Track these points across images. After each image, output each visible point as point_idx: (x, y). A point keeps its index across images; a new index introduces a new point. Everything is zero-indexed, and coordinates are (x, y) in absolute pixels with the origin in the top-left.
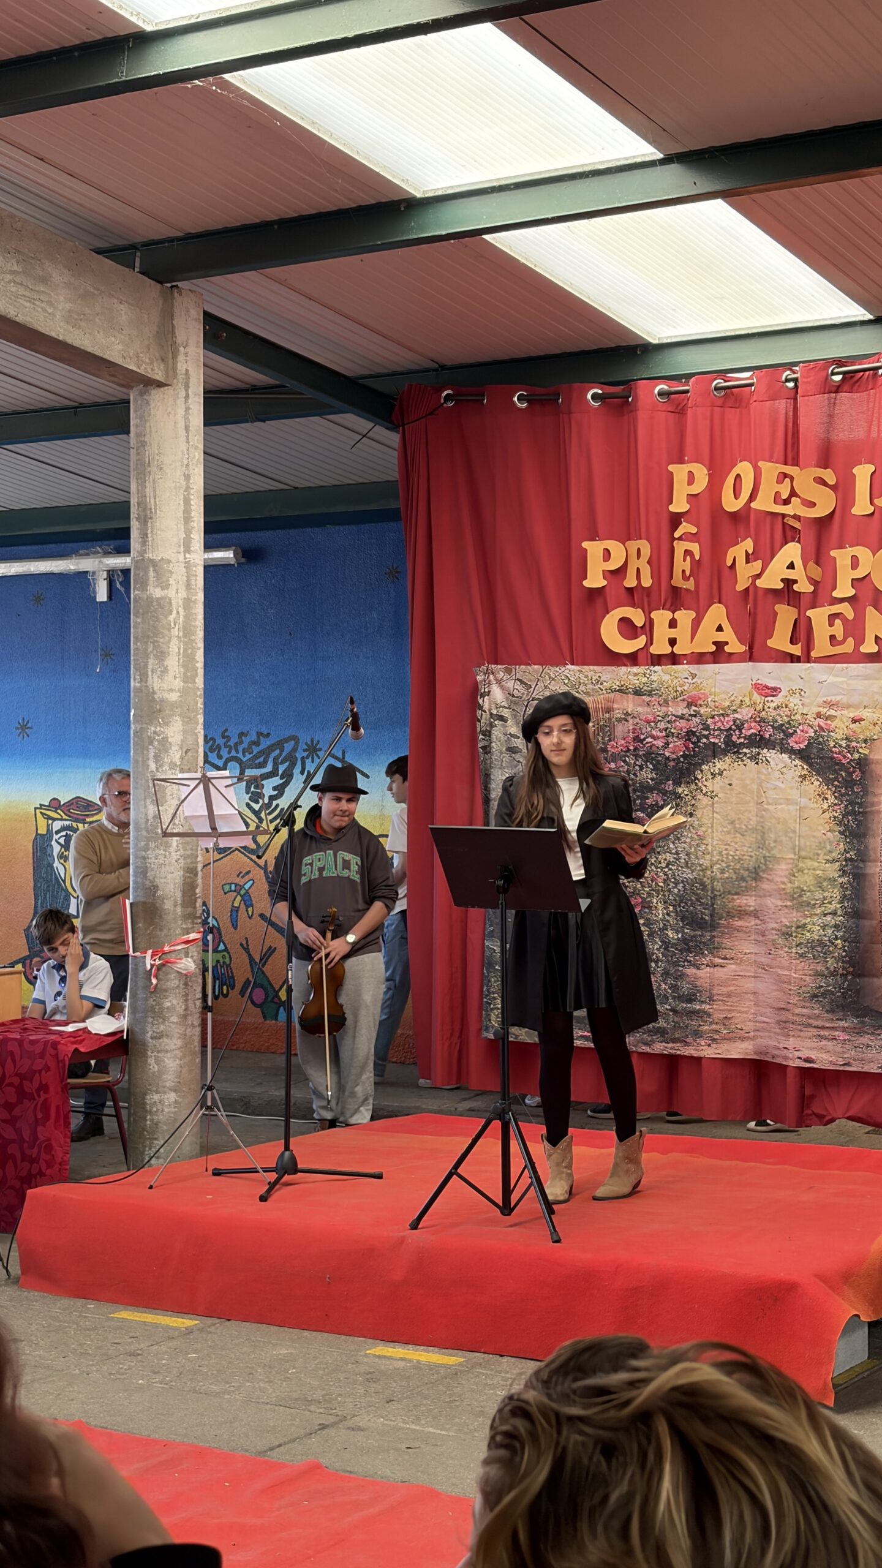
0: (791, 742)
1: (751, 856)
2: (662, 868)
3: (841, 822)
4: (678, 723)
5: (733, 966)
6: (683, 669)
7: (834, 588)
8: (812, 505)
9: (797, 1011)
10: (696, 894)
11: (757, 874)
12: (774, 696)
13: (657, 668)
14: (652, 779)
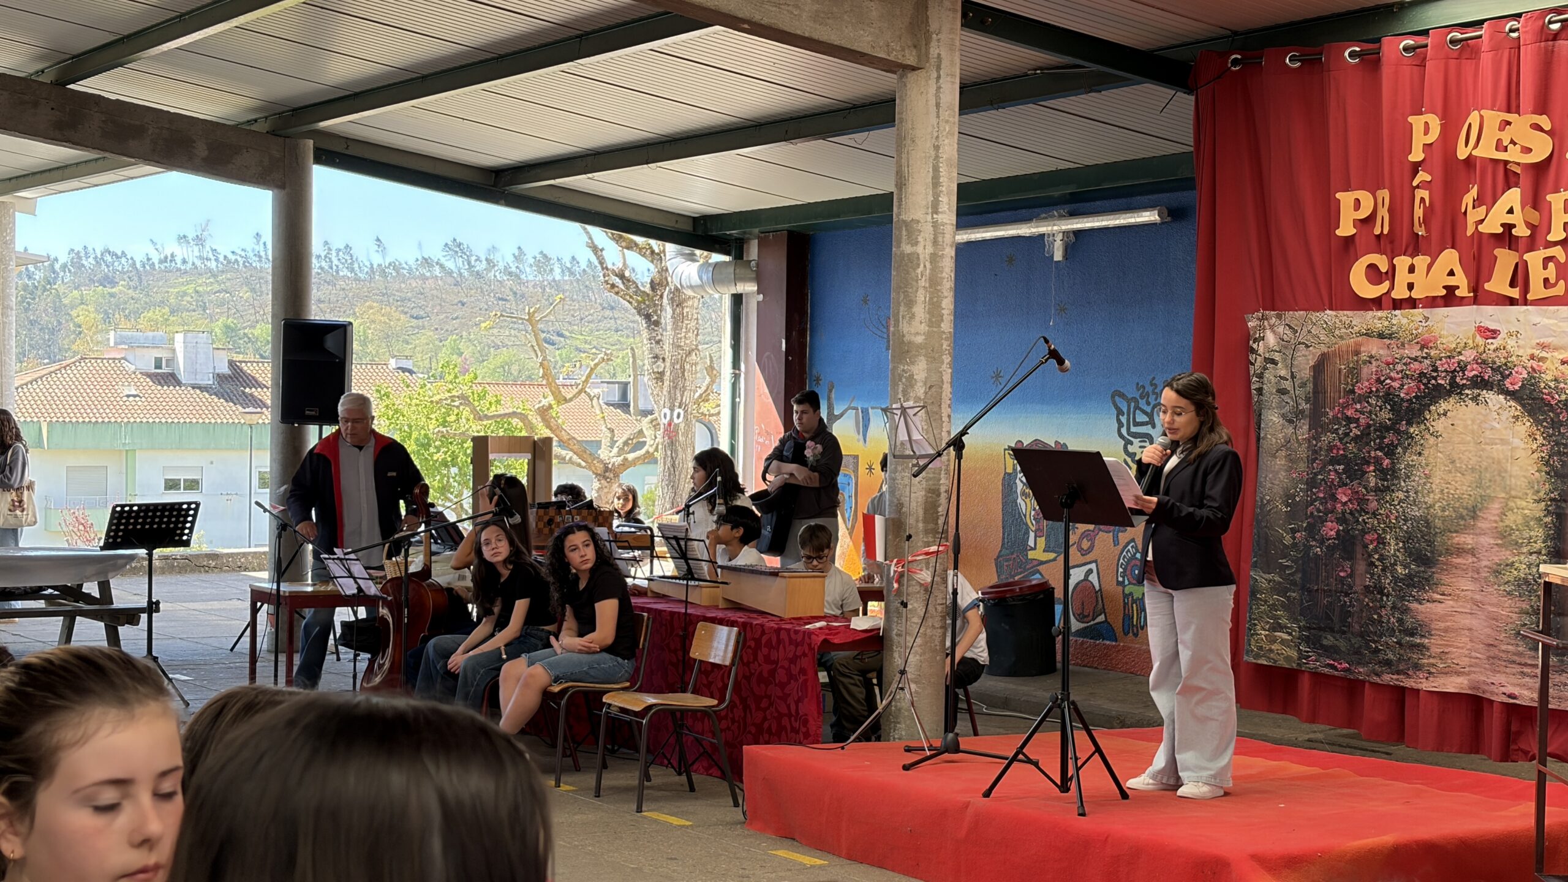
0: (1507, 383)
1: (1470, 495)
2: (1395, 506)
3: (1548, 462)
4: (1412, 366)
5: (1451, 602)
6: (1418, 313)
7: (1549, 232)
8: (1529, 150)
9: (1504, 647)
10: (1421, 531)
11: (1474, 512)
12: (1494, 338)
13: (1397, 312)
14: (1389, 419)
